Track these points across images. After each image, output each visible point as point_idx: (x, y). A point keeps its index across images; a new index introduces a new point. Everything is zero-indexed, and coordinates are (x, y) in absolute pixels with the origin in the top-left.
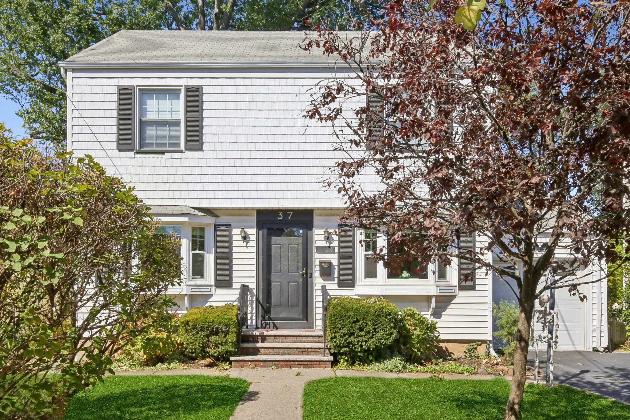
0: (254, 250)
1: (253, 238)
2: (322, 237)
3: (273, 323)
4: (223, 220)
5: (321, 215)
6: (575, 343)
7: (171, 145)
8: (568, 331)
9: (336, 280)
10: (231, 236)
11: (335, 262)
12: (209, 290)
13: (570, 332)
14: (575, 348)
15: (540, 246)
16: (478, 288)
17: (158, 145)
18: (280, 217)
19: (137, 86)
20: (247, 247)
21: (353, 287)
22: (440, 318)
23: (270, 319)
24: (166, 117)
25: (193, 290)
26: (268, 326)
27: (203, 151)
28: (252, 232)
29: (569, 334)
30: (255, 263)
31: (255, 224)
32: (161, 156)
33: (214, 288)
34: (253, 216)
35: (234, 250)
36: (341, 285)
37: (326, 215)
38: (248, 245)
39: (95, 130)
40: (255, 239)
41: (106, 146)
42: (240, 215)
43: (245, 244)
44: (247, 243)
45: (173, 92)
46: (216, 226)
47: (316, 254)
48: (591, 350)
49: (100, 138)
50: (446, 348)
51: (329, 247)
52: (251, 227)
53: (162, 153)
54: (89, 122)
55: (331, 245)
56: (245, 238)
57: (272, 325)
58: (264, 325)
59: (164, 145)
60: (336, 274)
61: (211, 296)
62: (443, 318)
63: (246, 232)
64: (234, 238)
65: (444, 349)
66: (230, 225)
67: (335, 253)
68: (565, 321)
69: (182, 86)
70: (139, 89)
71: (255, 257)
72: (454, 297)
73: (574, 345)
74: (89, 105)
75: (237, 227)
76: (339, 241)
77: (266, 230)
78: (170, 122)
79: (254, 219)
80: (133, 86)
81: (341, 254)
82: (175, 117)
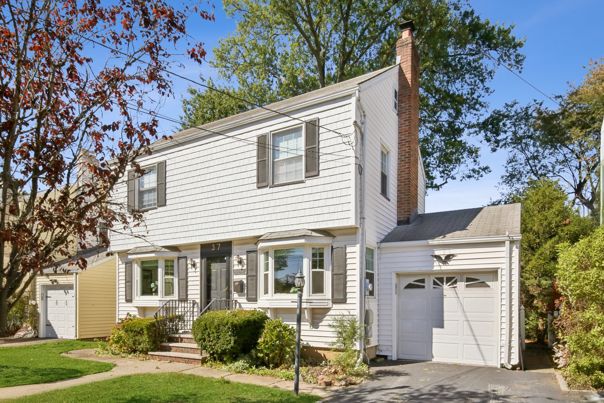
0: (198, 274)
1: (198, 265)
2: (237, 262)
4: (183, 253)
5: (236, 244)
6: (486, 358)
7: (154, 204)
8: (478, 345)
9: (246, 295)
10: (187, 264)
11: (245, 281)
13: (481, 346)
14: (486, 363)
15: (443, 258)
16: (348, 301)
18: (213, 248)
20: (195, 272)
21: (257, 301)
22: (317, 328)
27: (166, 206)
28: (198, 261)
29: (479, 348)
30: (199, 284)
31: (199, 255)
32: (147, 213)
34: (198, 249)
35: (189, 275)
36: (249, 300)
37: (240, 244)
38: (196, 270)
42: (191, 249)
43: (194, 270)
46: (179, 258)
47: (234, 275)
48: (499, 367)
50: (324, 355)
51: (242, 270)
52: (197, 258)
53: (147, 210)
55: (243, 268)
56: (194, 266)
60: (246, 291)
61: (177, 308)
62: (320, 328)
63: (194, 261)
64: (189, 266)
65: (323, 355)
66: (186, 257)
67: (245, 274)
68: (476, 334)
69: (156, 163)
71: (199, 279)
72: (329, 309)
73: (484, 360)
75: (190, 258)
76: (247, 264)
77: (205, 259)
78: (153, 189)
79: (199, 251)
81: (249, 274)
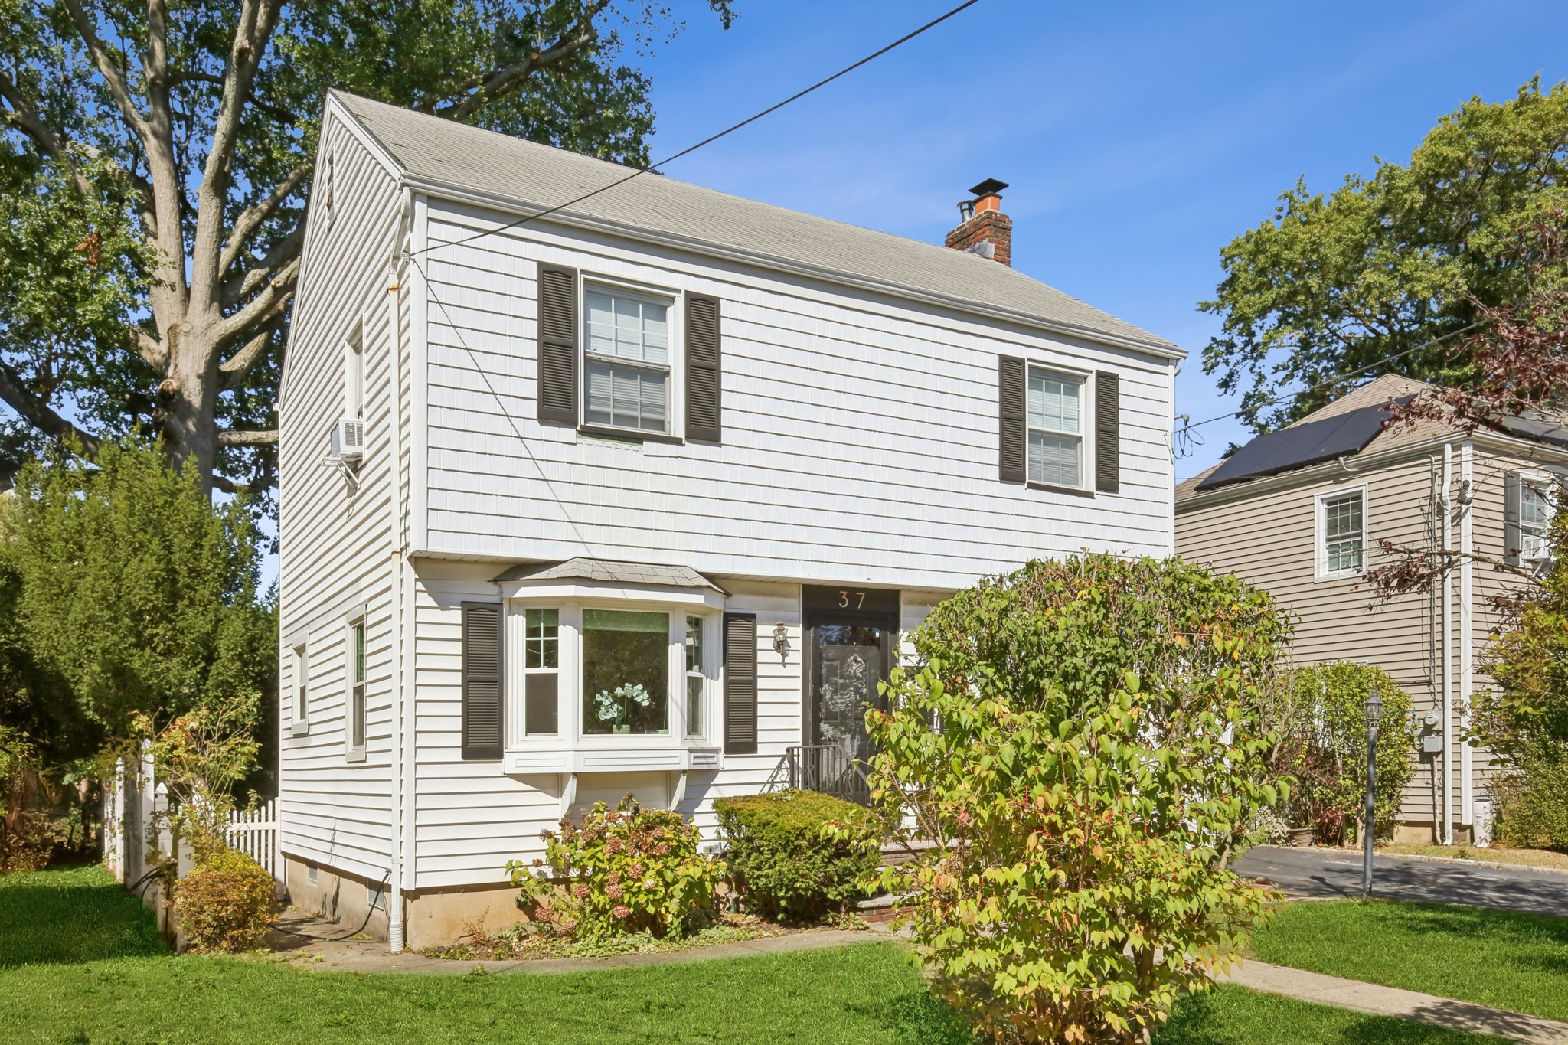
0: (798, 671)
1: (796, 644)
4: (741, 603)
5: (912, 603)
7: (646, 422)
10: (754, 638)
12: (712, 759)
17: (619, 419)
18: (843, 602)
19: (583, 272)
20: (784, 664)
24: (633, 355)
27: (720, 445)
28: (795, 633)
30: (800, 700)
31: (799, 614)
32: (635, 447)
33: (722, 754)
34: (794, 597)
35: (761, 670)
37: (921, 604)
38: (787, 660)
39: (487, 363)
40: (800, 647)
41: (513, 407)
42: (771, 594)
43: (780, 658)
44: (784, 655)
45: (654, 303)
46: (728, 618)
49: (500, 385)
52: (792, 622)
53: (637, 439)
54: (472, 340)
56: (781, 646)
59: (632, 421)
61: (715, 772)
63: (784, 633)
64: (761, 644)
66: (754, 616)
69: (679, 291)
70: (585, 280)
71: (800, 685)
74: (468, 298)
75: (768, 622)
78: (647, 369)
79: (799, 604)
80: (574, 271)
82: (653, 358)
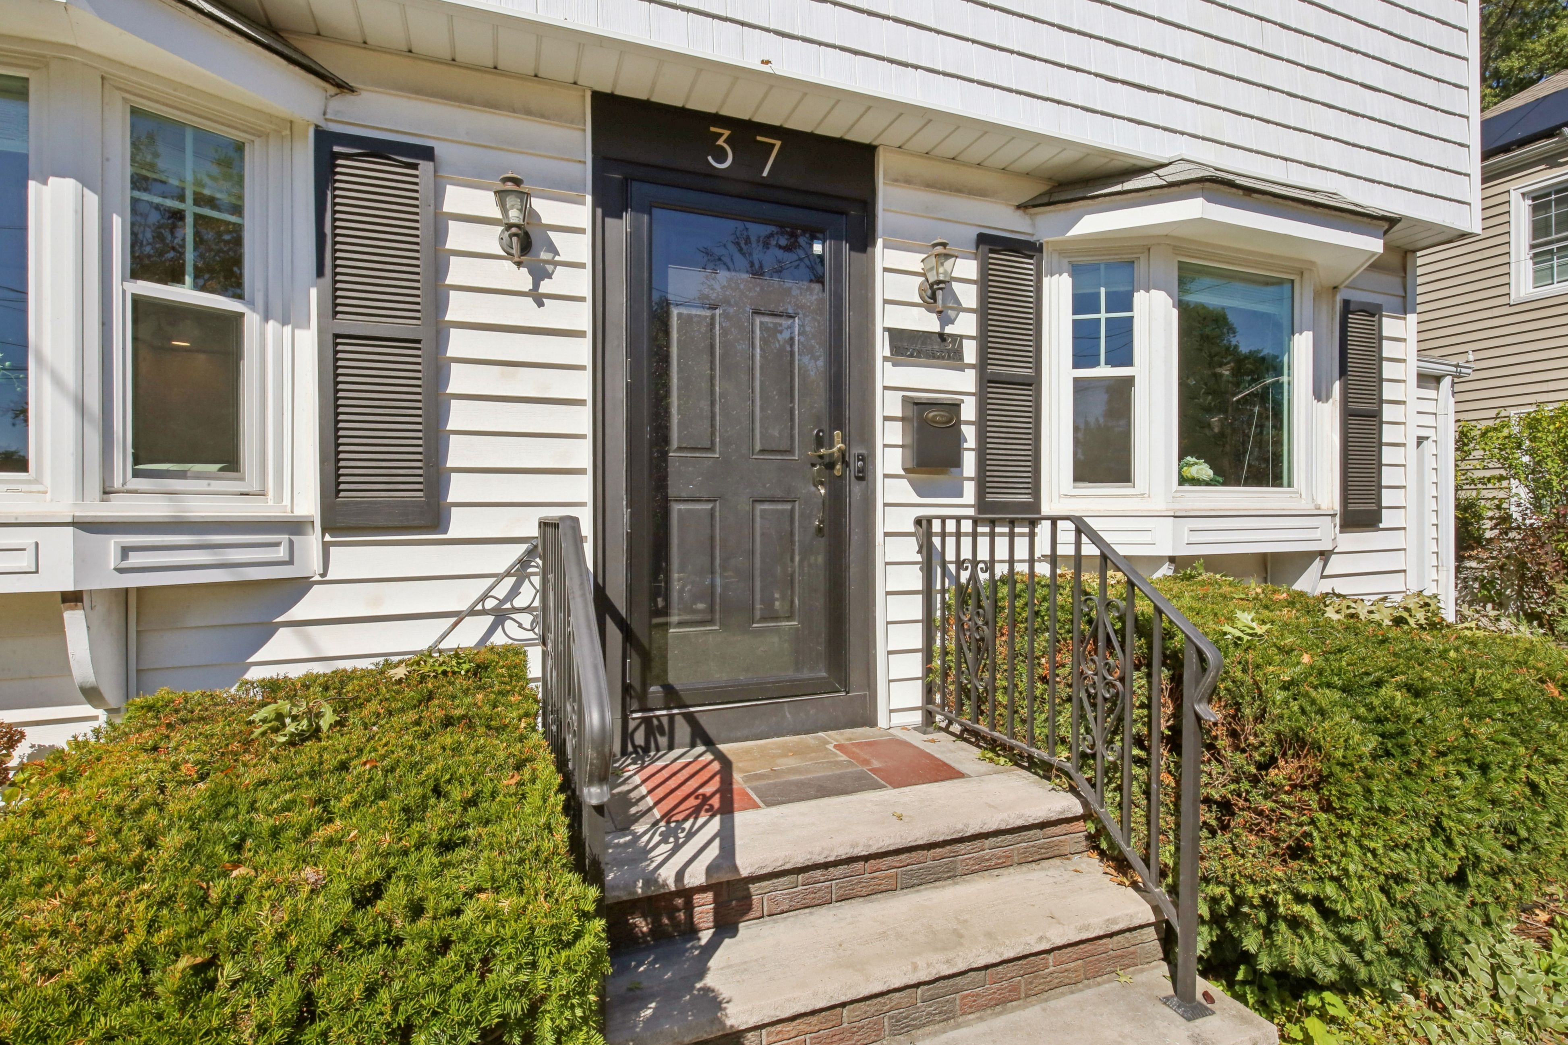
0: (580, 319)
1: (575, 249)
2: (911, 289)
3: (690, 718)
5: (908, 181)
9: (970, 490)
10: (434, 224)
11: (966, 410)
12: (281, 553)
18: (721, 156)
20: (539, 299)
23: (672, 697)
25: (135, 560)
26: (663, 741)
28: (567, 217)
30: (585, 393)
31: (584, 175)
33: (314, 540)
34: (575, 121)
35: (458, 309)
36: (989, 515)
37: (931, 185)
38: (546, 287)
40: (586, 256)
42: (491, 106)
43: (522, 279)
44: (540, 274)
46: (328, 147)
47: (888, 365)
51: (942, 337)
52: (559, 188)
55: (949, 330)
56: (526, 245)
57: (683, 730)
58: (639, 738)
60: (969, 463)
61: (299, 590)
63: (533, 214)
64: (459, 237)
66: (427, 153)
67: (962, 367)
71: (586, 358)
75: (474, 176)
76: (984, 312)
81: (990, 372)
